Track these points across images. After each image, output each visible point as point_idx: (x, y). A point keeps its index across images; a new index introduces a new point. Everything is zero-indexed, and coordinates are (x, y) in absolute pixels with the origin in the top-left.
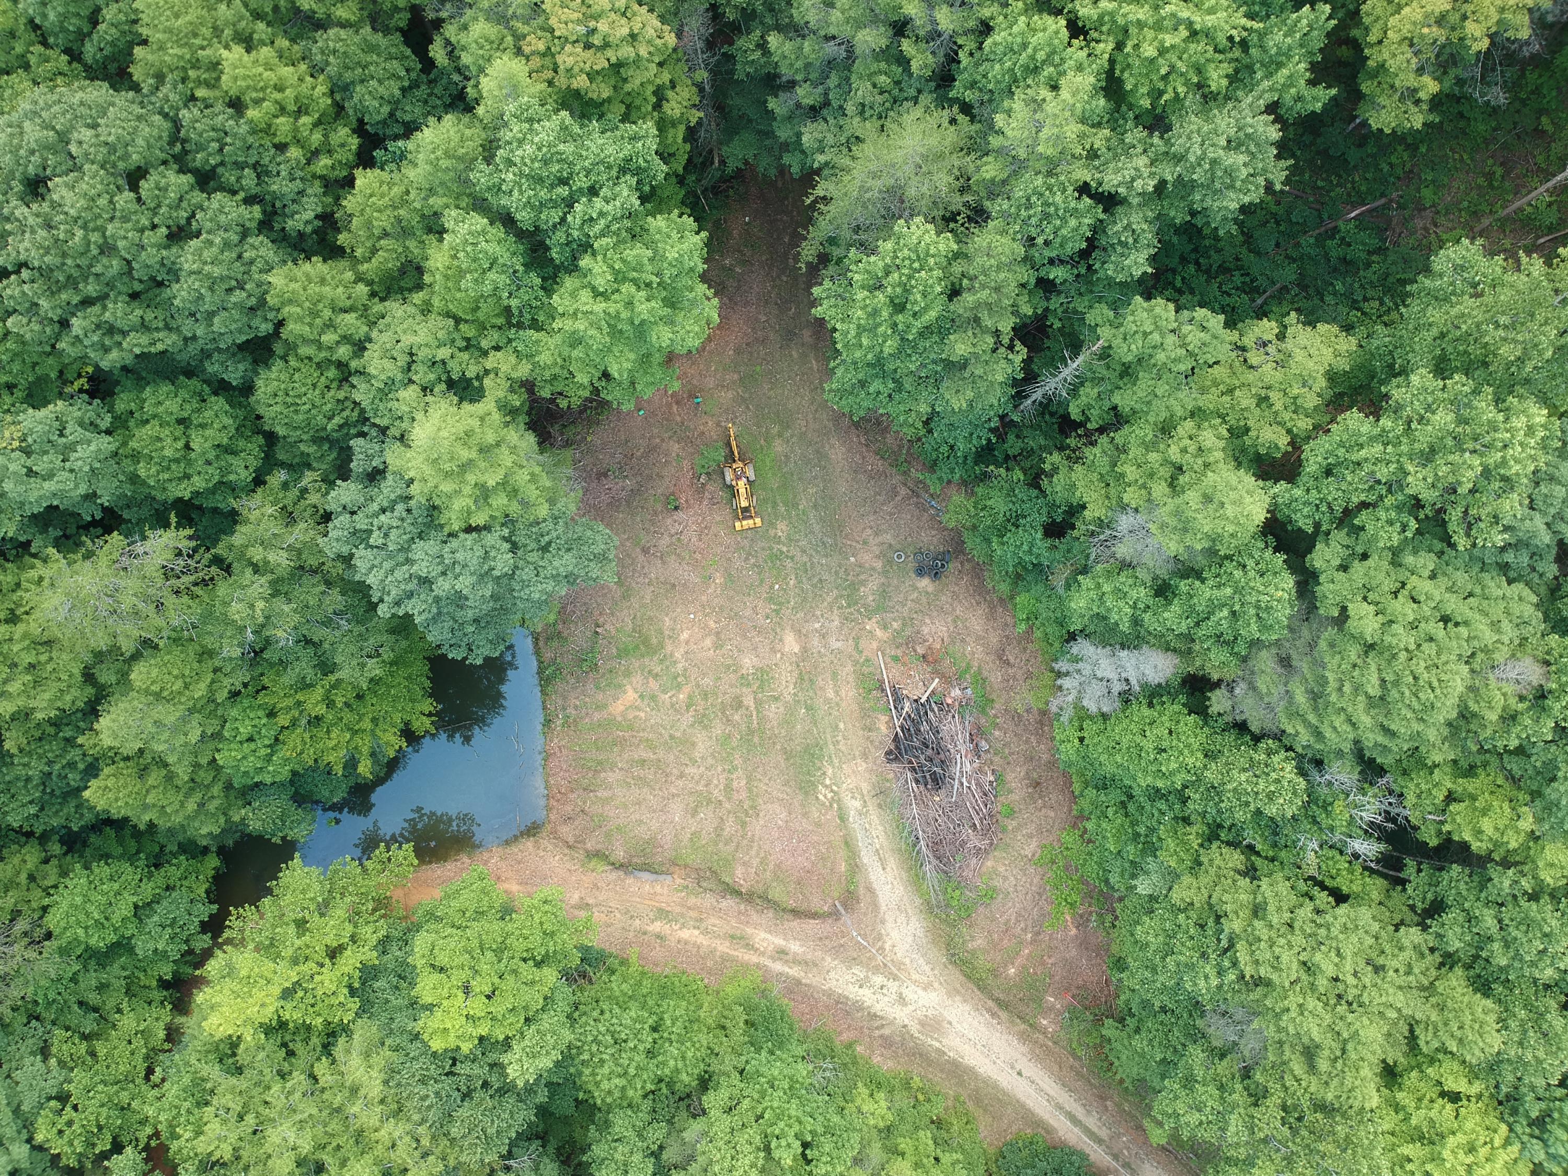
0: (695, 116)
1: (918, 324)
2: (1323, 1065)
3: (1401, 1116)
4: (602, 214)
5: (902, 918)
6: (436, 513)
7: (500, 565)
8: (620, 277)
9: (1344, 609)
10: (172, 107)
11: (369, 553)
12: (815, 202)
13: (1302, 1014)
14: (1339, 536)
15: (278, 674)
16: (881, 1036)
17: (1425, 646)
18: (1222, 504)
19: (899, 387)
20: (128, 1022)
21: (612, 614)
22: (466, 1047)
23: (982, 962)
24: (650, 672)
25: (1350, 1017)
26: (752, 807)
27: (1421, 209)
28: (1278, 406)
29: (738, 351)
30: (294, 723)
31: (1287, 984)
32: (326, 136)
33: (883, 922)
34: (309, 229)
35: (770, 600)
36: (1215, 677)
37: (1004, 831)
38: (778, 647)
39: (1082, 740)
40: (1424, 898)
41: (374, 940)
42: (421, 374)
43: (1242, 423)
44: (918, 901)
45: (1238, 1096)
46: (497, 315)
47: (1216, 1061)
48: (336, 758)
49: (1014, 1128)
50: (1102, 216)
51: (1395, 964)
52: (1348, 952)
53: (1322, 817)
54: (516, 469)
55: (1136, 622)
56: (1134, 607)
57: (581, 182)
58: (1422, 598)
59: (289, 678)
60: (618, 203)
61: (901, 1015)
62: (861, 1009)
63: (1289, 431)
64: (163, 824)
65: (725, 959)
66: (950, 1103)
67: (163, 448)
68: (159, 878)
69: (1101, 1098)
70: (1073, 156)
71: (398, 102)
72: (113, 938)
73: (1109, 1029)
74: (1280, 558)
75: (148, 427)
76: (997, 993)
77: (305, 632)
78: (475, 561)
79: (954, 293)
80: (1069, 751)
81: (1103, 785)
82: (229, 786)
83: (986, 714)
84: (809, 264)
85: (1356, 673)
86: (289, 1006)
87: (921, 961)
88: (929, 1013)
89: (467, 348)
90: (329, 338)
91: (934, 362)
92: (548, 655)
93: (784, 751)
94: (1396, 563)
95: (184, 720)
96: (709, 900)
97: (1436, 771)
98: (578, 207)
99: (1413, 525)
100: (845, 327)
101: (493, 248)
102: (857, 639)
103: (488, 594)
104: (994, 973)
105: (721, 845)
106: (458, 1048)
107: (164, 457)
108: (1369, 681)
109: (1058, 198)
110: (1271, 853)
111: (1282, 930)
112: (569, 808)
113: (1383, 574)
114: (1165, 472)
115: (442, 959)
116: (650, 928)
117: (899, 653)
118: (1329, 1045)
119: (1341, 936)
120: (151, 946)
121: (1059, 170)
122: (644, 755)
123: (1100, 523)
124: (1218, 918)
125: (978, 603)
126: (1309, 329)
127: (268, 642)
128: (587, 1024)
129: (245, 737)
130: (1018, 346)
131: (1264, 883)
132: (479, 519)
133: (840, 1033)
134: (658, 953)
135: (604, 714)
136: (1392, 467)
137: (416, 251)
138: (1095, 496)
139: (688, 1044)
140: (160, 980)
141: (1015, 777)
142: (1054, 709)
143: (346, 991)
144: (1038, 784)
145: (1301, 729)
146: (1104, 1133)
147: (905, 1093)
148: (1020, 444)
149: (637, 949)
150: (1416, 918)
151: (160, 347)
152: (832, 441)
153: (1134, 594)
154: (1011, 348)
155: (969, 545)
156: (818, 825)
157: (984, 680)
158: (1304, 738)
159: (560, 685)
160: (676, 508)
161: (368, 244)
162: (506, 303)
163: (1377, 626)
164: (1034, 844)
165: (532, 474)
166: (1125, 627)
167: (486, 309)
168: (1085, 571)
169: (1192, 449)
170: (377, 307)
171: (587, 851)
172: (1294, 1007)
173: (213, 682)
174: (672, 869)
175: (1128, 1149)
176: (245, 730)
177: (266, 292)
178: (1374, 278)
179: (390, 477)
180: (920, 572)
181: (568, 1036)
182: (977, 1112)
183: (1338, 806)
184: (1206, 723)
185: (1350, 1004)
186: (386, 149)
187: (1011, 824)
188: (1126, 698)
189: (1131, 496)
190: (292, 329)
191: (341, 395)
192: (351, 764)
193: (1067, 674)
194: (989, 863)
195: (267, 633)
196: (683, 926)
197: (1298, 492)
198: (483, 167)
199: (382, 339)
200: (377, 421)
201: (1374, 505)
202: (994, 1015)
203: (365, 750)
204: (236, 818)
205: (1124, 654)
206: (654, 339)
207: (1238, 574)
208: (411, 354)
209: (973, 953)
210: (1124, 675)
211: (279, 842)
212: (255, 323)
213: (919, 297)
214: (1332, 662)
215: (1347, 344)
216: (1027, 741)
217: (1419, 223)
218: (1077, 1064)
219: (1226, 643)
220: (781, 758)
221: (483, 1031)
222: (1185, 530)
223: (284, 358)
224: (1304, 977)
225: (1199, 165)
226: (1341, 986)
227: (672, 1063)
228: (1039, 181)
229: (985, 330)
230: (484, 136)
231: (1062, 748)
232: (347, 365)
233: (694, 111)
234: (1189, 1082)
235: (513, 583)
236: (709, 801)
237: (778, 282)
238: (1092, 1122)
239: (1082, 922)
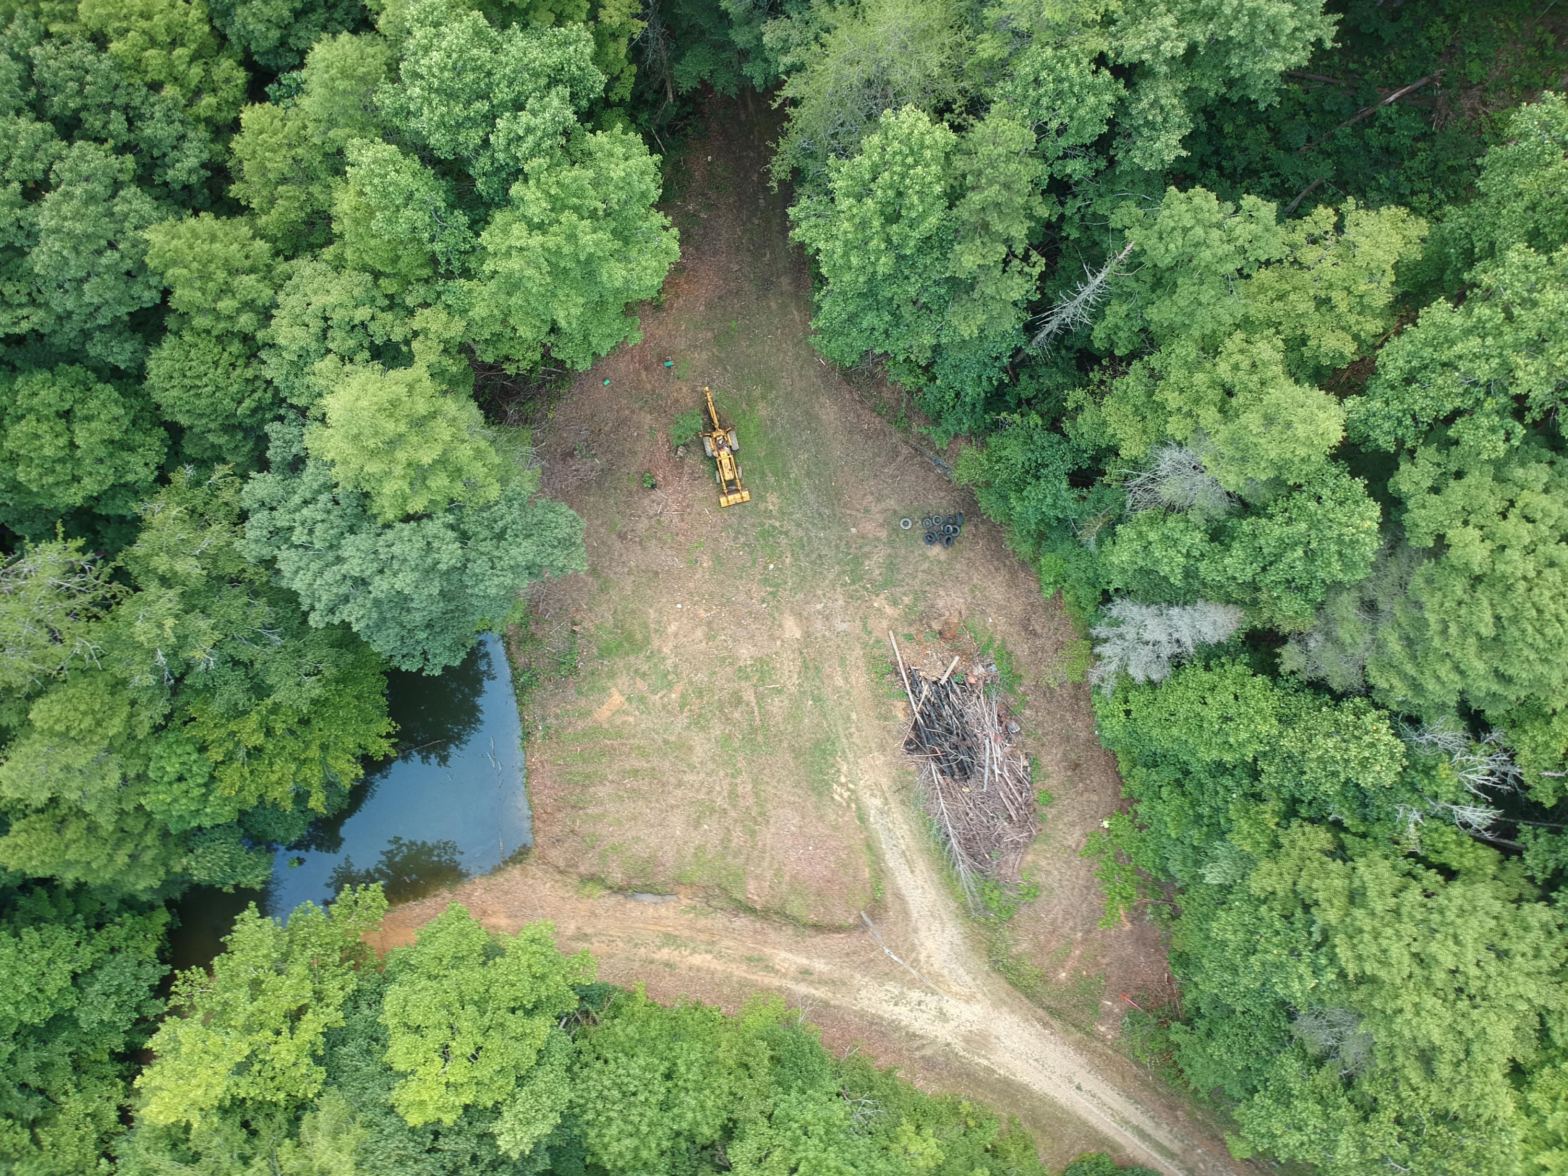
0: (638, 27)
1: (916, 234)
2: (1444, 1070)
3: (1534, 1120)
4: (529, 130)
5: (936, 925)
6: (367, 502)
7: (445, 557)
8: (558, 206)
9: (1440, 538)
10: (22, 46)
11: (293, 553)
12: (783, 105)
13: (1418, 1014)
14: (1428, 455)
15: (206, 702)
16: (923, 1057)
17: (1547, 572)
18: (1289, 425)
19: (897, 317)
20: (74, 1105)
21: (590, 610)
22: (448, 1120)
23: (1029, 967)
24: (636, 671)
25: (1475, 1015)
26: (760, 814)
27: (1468, 87)
28: (1343, 307)
29: (710, 306)
30: (230, 758)
31: (1398, 981)
32: (207, 71)
33: (916, 931)
34: (194, 179)
35: (766, 581)
36: (1286, 628)
37: (1043, 820)
38: (777, 634)
39: (1128, 713)
40: (1546, 867)
41: (340, 997)
42: (339, 341)
43: (1299, 332)
44: (953, 905)
45: (1345, 1112)
46: (421, 266)
47: (1313, 1070)
48: (282, 794)
49: (1077, 1148)
50: (1124, 93)
51: (1522, 947)
52: (1468, 937)
53: (1423, 783)
54: (456, 444)
55: (1189, 574)
56: (1188, 555)
57: (503, 94)
58: (1539, 516)
59: (217, 706)
60: (547, 115)
61: (942, 1033)
62: (898, 1028)
63: (1356, 337)
64: (94, 881)
65: (743, 984)
66: (1004, 1126)
67: (42, 447)
68: (101, 940)
69: (1171, 1108)
70: (1085, 24)
71: (288, 26)
72: (49, 1013)
73: (1177, 1033)
74: (1360, 484)
75: (23, 423)
76: (1048, 1001)
77: (233, 652)
78: (415, 554)
79: (954, 196)
80: (1114, 727)
81: (1153, 762)
82: (165, 834)
83: (1015, 692)
84: (781, 182)
85: (1463, 611)
86: (244, 1081)
87: (961, 971)
88: (974, 1028)
89: (390, 308)
90: (226, 305)
91: (937, 283)
92: (522, 660)
93: (792, 748)
94: (1500, 479)
95: (99, 763)
96: (719, 920)
97: (1555, 719)
98: (501, 123)
99: (1520, 430)
100: (830, 246)
101: (405, 179)
102: (864, 619)
103: (436, 592)
104: (1044, 979)
105: (729, 858)
106: (439, 1121)
107: (45, 458)
108: (1481, 620)
109: (1073, 71)
110: (1362, 829)
111: (1388, 918)
112: (557, 829)
113: (1487, 492)
114: (1215, 395)
115: (416, 1018)
116: (657, 956)
117: (913, 631)
118: (1451, 1047)
119: (1459, 921)
120: (95, 1017)
121: (1069, 40)
122: (637, 764)
123: (1135, 464)
124: (1306, 908)
125: (997, 569)
126: (1373, 214)
127: (189, 667)
128: (589, 1078)
129: (174, 776)
130: (1035, 256)
131: (1361, 863)
132: (417, 505)
133: (876, 1058)
134: (667, 983)
135: (589, 721)
136: (1494, 363)
137: (321, 197)
138: (1130, 431)
139: (707, 1092)
140: (112, 1052)
141: (1051, 760)
142: (1094, 680)
143: (309, 1060)
144: (1077, 765)
145: (1396, 682)
146: (1176, 1147)
147: (954, 1120)
148: (1034, 385)
149: (643, 982)
150: (1537, 892)
151: (25, 327)
152: (822, 399)
153: (1188, 540)
154: (1026, 258)
155: (983, 504)
156: (836, 828)
157: (1009, 654)
158: (1401, 692)
159: (537, 693)
160: (653, 487)
161: (265, 193)
162: (429, 247)
163: (1486, 553)
164: (1077, 832)
165: (478, 451)
166: (1177, 580)
167: (408, 259)
168: (1120, 520)
169: (1245, 364)
170: (282, 267)
171: (580, 875)
172: (1408, 1008)
173: (131, 716)
174: (677, 889)
175: (1204, 1161)
176: (172, 769)
177: (145, 253)
178: (1422, 168)
179: (310, 463)
180: (930, 539)
181: (566, 1094)
182: (1036, 1135)
183: (1443, 770)
184: (1275, 684)
185: (1471, 998)
186: (280, 84)
187: (1051, 813)
188: (1177, 663)
189: (1175, 427)
190: (182, 297)
191: (249, 373)
192: (301, 797)
193: (1106, 640)
194: (1029, 858)
195: (184, 655)
196: (694, 951)
197: (1377, 404)
198: (388, 87)
199: (289, 302)
200: (294, 401)
201: (1471, 412)
202: (1045, 1025)
203: (315, 782)
204: (178, 869)
205: (1175, 611)
206: (605, 278)
207: (1312, 505)
208: (326, 319)
209: (1018, 958)
210: (1176, 636)
211: (232, 891)
212: (137, 290)
213: (915, 199)
214: (1431, 601)
215: (1420, 227)
216: (1062, 719)
217: (1466, 103)
218: (1141, 1072)
219: (1299, 589)
220: (789, 757)
221: (467, 1099)
222: (1244, 459)
223: (178, 334)
224: (1417, 971)
225: (1236, 19)
226: (1461, 979)
227: (690, 1115)
228: (1049, 51)
229: (995, 237)
230: (389, 53)
231: (1106, 724)
232: (253, 338)
233: (636, 21)
234: (1284, 1097)
235: (465, 578)
236: (713, 811)
237: (749, 226)
238: (1162, 1135)
239: (1136, 915)
